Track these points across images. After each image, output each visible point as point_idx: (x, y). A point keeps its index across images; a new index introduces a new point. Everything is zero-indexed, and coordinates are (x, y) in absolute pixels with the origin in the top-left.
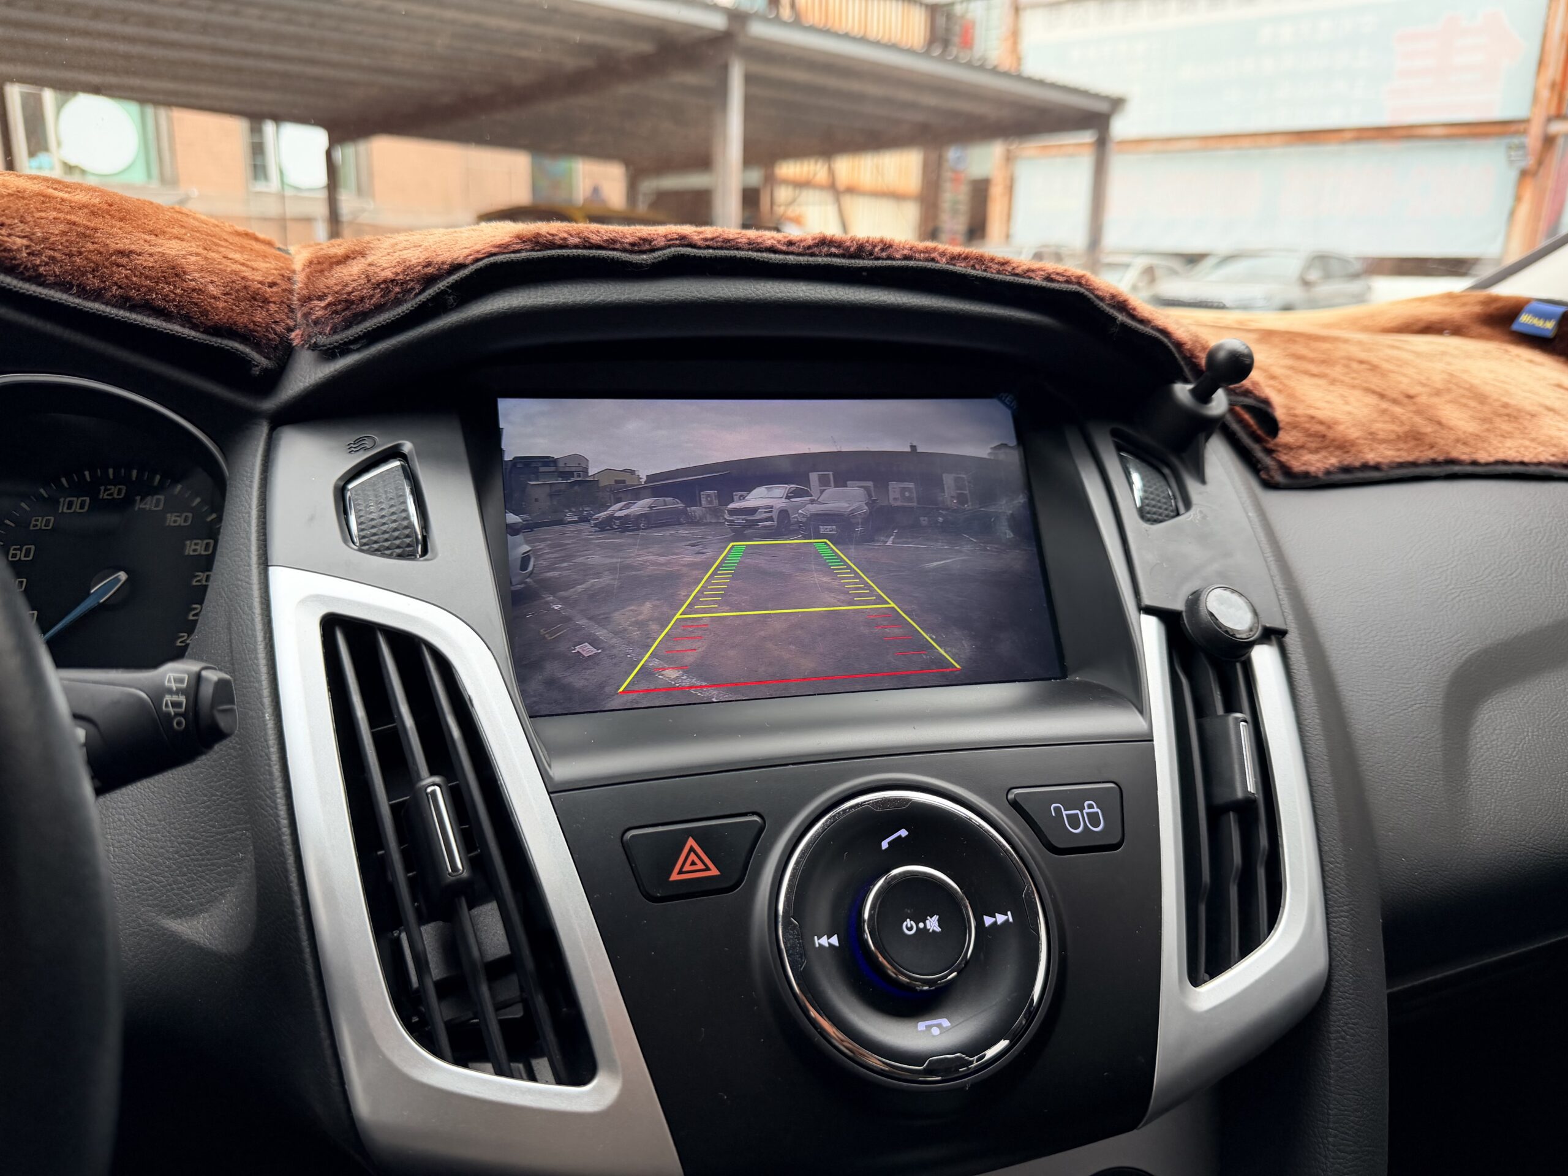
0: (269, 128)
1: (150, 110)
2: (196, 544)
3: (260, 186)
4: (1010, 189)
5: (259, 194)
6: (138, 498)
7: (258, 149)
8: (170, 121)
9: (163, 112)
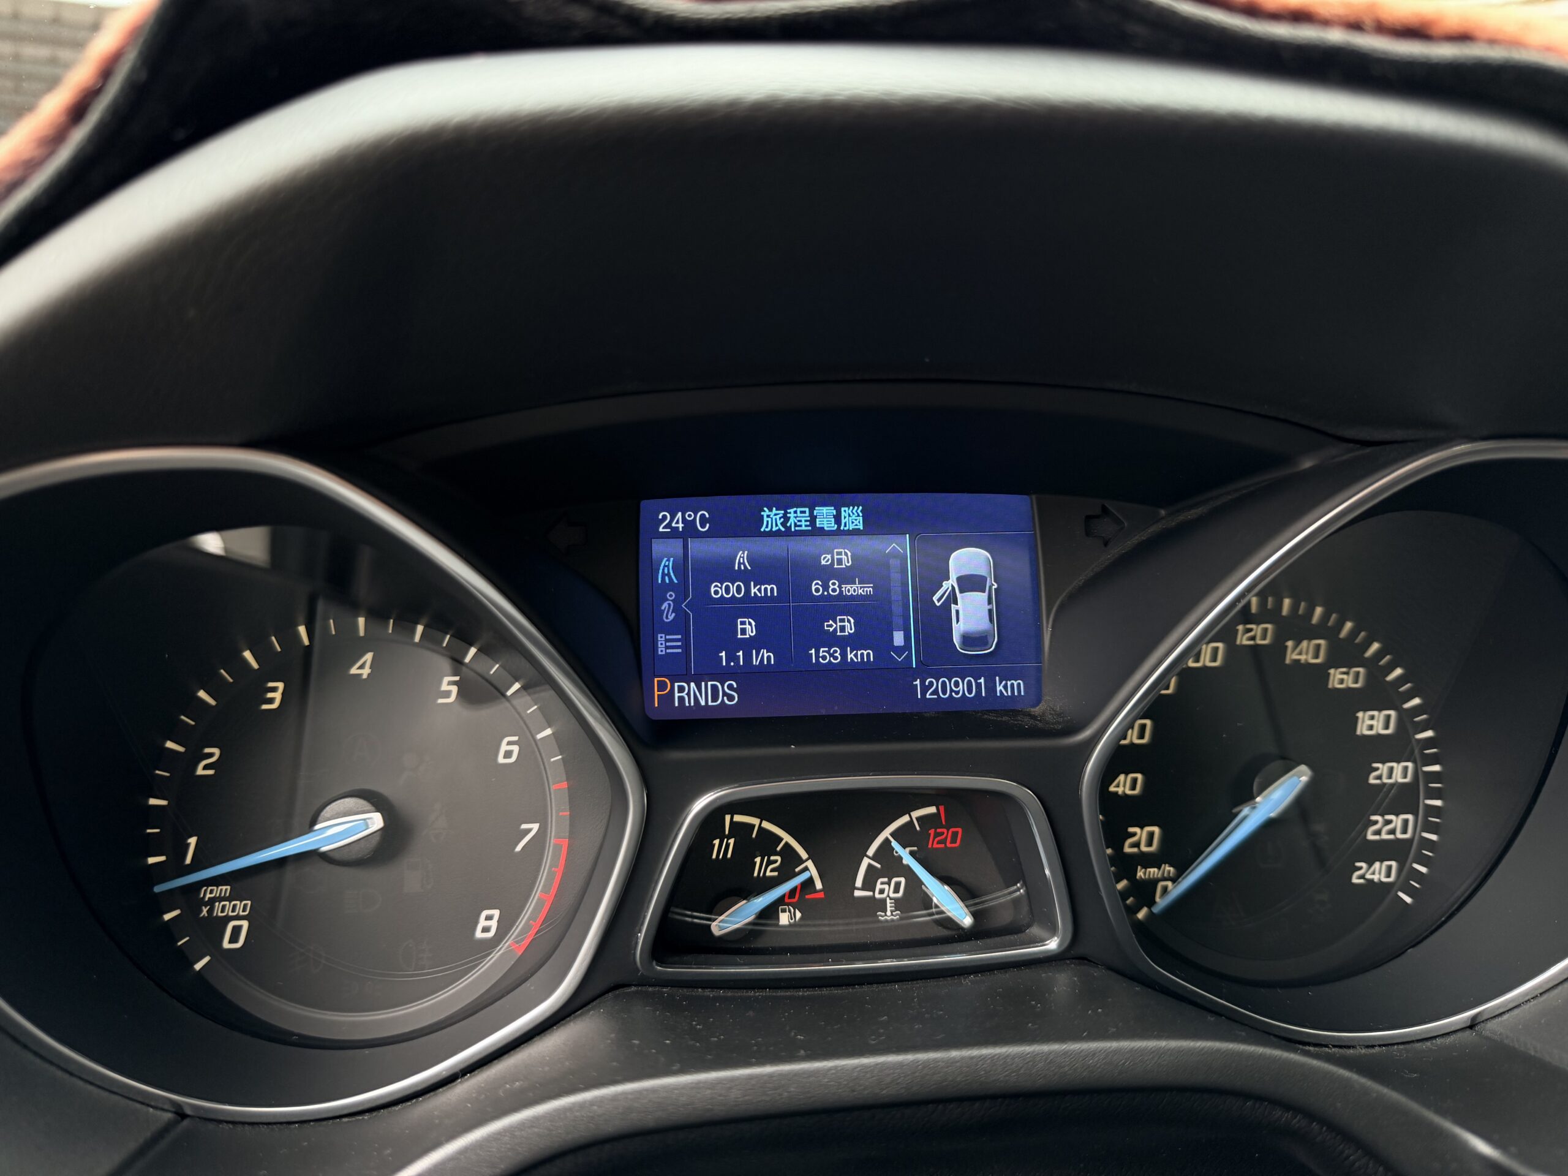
2: (1372, 718)
6: (1290, 644)
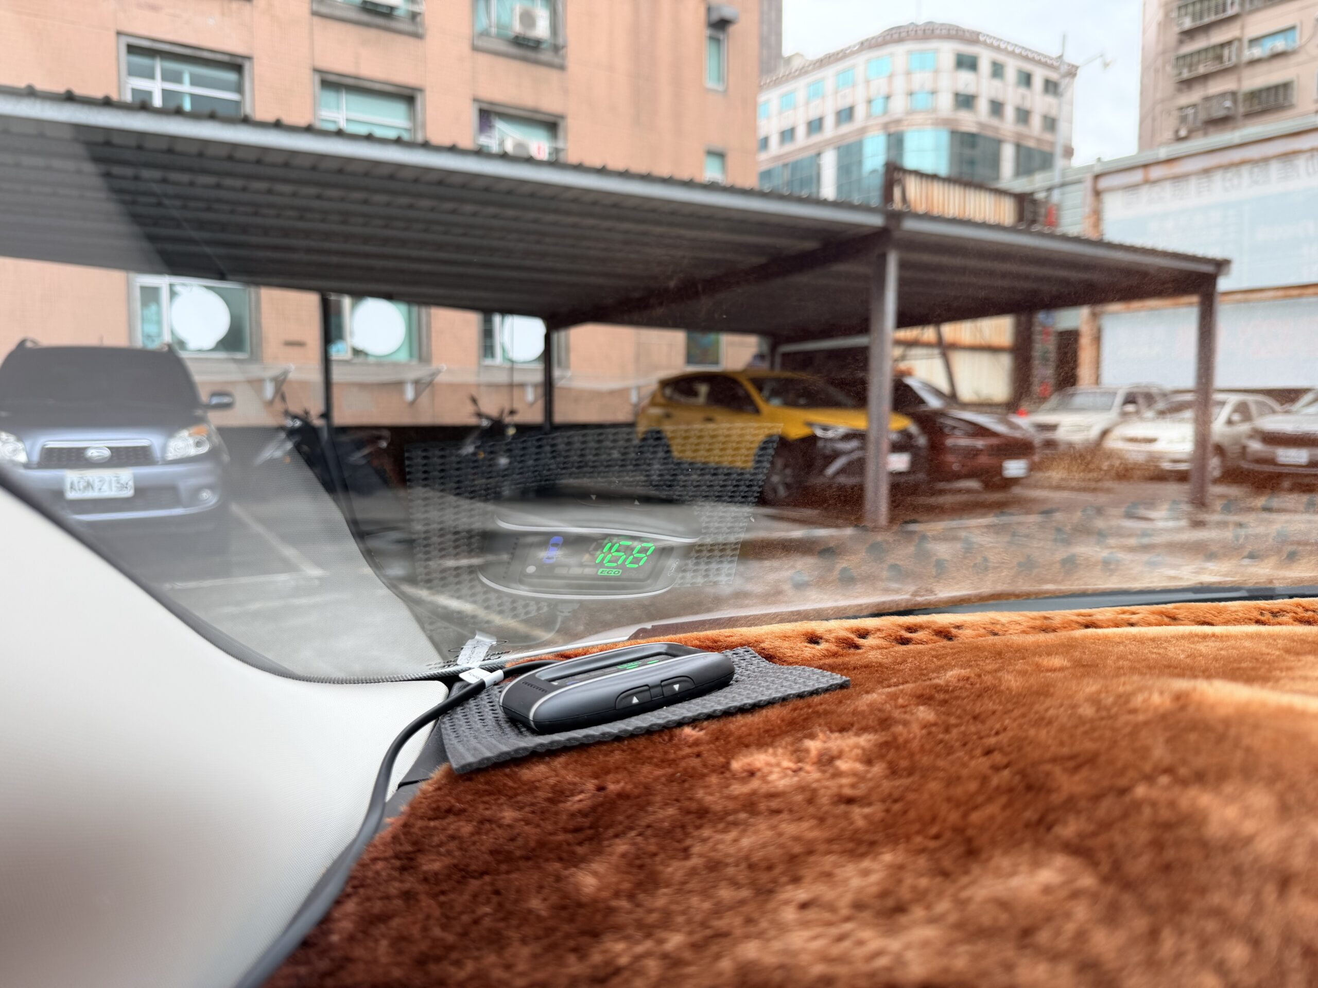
0: (497, 319)
1: (415, 309)
3: (488, 362)
4: (1097, 339)
5: (487, 367)
7: (488, 333)
8: (429, 315)
9: (424, 310)
